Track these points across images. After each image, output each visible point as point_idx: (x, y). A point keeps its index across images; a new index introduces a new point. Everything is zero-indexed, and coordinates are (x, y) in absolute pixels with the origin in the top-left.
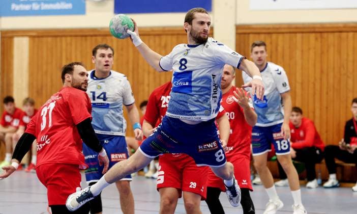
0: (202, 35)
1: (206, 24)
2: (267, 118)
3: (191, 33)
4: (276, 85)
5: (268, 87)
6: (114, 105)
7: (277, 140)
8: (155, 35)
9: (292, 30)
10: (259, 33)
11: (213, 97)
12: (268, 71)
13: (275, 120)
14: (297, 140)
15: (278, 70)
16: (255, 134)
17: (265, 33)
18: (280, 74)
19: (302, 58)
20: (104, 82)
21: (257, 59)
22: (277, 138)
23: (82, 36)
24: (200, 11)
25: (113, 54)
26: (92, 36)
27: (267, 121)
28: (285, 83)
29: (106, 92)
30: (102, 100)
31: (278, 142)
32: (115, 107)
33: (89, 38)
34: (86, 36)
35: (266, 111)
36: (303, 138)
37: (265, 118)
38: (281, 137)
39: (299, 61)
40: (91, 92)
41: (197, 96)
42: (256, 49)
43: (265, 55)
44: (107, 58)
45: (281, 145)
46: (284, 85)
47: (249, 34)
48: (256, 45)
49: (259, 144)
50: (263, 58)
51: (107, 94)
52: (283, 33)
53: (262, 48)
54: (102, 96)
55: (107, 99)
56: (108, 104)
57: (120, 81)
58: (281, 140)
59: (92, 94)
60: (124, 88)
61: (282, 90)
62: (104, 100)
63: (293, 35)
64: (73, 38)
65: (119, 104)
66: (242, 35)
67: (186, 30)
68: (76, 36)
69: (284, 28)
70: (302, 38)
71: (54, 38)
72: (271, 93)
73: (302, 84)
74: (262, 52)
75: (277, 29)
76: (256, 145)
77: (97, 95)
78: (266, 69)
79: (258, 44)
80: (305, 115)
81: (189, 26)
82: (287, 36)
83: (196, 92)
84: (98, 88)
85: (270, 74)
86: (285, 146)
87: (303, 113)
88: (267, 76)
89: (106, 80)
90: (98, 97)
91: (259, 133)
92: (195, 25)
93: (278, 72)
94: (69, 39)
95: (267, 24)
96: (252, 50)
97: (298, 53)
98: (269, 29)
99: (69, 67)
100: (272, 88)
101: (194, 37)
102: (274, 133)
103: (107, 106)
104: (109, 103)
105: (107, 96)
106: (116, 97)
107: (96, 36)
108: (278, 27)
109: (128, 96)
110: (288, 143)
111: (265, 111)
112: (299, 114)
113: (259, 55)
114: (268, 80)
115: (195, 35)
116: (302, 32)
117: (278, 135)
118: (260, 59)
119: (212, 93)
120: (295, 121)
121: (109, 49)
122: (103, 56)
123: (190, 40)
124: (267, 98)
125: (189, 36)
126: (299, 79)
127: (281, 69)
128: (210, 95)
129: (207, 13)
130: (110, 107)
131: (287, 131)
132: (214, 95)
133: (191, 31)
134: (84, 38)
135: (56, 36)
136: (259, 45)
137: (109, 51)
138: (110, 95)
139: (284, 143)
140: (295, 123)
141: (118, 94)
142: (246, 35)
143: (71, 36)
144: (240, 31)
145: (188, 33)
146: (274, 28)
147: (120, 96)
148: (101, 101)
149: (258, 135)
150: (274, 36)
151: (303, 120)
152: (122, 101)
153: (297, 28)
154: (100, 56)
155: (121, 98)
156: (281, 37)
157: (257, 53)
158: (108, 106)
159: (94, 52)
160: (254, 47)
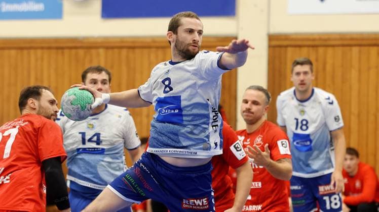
0: (191, 48)
1: (196, 33)
2: (311, 165)
3: (176, 46)
4: (325, 119)
5: (314, 122)
6: (111, 151)
7: (326, 195)
8: (157, 48)
9: (346, 43)
10: (300, 46)
11: (213, 126)
12: (314, 101)
13: (322, 169)
14: (351, 193)
15: (329, 99)
16: (296, 188)
17: (308, 46)
18: (332, 103)
19: (359, 81)
20: (97, 119)
21: (299, 82)
22: (325, 193)
23: (58, 48)
24: (189, 16)
25: (110, 80)
26: (71, 48)
27: (310, 171)
28: (338, 116)
29: (101, 133)
30: (95, 143)
31: (327, 198)
32: (113, 152)
33: (66, 51)
34: (62, 48)
35: (311, 155)
36: (360, 191)
37: (308, 165)
38: (331, 192)
39: (355, 86)
40: (80, 133)
41: (190, 127)
42: (298, 68)
43: (310, 78)
44: (100, 85)
45: (331, 202)
46: (336, 119)
47: (287, 46)
48: (298, 63)
49: (303, 201)
50: (307, 82)
51: (101, 136)
52: (333, 46)
53: (306, 68)
54: (95, 138)
55: (101, 142)
56: (103, 150)
57: (120, 117)
58: (330, 195)
59: (81, 135)
60: (125, 126)
61: (334, 126)
62: (98, 143)
63: (348, 48)
64: (45, 51)
65: (118, 148)
66: (277, 49)
67: (170, 42)
68: (49, 48)
69: (335, 40)
70: (360, 52)
71: (19, 51)
72: (318, 130)
73: (359, 115)
74: (305, 73)
75: (326, 40)
76: (299, 202)
77: (87, 137)
78: (312, 98)
79: (300, 62)
80: (363, 159)
81: (174, 36)
82: (339, 50)
83: (189, 121)
84: (88, 127)
85: (318, 104)
86: (336, 204)
87: (360, 156)
88: (313, 108)
89: (100, 116)
90: (90, 140)
91: (301, 185)
92: (182, 34)
93: (328, 101)
94: (39, 52)
95: (312, 34)
96: (292, 71)
97: (354, 74)
98: (314, 40)
99: (35, 89)
100: (320, 123)
101: (180, 51)
102: (321, 185)
103: (102, 152)
104: (105, 147)
105: (101, 138)
106: (115, 140)
107: (76, 48)
108: (326, 37)
109: (131, 137)
110: (340, 200)
111: (308, 157)
112: (355, 157)
113: (302, 77)
114: (315, 113)
115: (182, 48)
116: (360, 45)
117: (327, 188)
118: (302, 83)
119: (211, 121)
120: (349, 167)
121: (104, 73)
122: (94, 82)
123: (175, 55)
124: (312, 138)
125: (174, 50)
126: (355, 109)
127: (333, 98)
128: (208, 124)
129: (197, 19)
130: (106, 153)
131: (339, 181)
132: (214, 124)
133: (176, 42)
134: (60, 51)
135: (22, 49)
136: (302, 64)
137: (104, 76)
138: (106, 137)
139: (335, 199)
140: (348, 170)
141: (116, 135)
142: (283, 49)
143: (42, 48)
144: (274, 43)
145: (173, 45)
146: (320, 39)
147: (120, 137)
148: (94, 145)
149: (300, 188)
150: (321, 50)
151: (360, 165)
152: (123, 144)
153: (352, 39)
154: (91, 83)
155: (121, 140)
156: (330, 51)
157: (298, 74)
158: (104, 152)
159: (84, 77)
160: (295, 66)
